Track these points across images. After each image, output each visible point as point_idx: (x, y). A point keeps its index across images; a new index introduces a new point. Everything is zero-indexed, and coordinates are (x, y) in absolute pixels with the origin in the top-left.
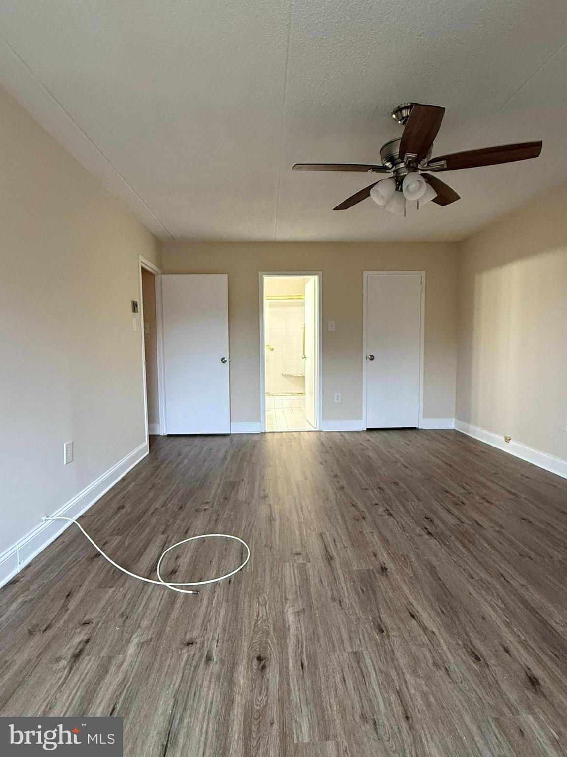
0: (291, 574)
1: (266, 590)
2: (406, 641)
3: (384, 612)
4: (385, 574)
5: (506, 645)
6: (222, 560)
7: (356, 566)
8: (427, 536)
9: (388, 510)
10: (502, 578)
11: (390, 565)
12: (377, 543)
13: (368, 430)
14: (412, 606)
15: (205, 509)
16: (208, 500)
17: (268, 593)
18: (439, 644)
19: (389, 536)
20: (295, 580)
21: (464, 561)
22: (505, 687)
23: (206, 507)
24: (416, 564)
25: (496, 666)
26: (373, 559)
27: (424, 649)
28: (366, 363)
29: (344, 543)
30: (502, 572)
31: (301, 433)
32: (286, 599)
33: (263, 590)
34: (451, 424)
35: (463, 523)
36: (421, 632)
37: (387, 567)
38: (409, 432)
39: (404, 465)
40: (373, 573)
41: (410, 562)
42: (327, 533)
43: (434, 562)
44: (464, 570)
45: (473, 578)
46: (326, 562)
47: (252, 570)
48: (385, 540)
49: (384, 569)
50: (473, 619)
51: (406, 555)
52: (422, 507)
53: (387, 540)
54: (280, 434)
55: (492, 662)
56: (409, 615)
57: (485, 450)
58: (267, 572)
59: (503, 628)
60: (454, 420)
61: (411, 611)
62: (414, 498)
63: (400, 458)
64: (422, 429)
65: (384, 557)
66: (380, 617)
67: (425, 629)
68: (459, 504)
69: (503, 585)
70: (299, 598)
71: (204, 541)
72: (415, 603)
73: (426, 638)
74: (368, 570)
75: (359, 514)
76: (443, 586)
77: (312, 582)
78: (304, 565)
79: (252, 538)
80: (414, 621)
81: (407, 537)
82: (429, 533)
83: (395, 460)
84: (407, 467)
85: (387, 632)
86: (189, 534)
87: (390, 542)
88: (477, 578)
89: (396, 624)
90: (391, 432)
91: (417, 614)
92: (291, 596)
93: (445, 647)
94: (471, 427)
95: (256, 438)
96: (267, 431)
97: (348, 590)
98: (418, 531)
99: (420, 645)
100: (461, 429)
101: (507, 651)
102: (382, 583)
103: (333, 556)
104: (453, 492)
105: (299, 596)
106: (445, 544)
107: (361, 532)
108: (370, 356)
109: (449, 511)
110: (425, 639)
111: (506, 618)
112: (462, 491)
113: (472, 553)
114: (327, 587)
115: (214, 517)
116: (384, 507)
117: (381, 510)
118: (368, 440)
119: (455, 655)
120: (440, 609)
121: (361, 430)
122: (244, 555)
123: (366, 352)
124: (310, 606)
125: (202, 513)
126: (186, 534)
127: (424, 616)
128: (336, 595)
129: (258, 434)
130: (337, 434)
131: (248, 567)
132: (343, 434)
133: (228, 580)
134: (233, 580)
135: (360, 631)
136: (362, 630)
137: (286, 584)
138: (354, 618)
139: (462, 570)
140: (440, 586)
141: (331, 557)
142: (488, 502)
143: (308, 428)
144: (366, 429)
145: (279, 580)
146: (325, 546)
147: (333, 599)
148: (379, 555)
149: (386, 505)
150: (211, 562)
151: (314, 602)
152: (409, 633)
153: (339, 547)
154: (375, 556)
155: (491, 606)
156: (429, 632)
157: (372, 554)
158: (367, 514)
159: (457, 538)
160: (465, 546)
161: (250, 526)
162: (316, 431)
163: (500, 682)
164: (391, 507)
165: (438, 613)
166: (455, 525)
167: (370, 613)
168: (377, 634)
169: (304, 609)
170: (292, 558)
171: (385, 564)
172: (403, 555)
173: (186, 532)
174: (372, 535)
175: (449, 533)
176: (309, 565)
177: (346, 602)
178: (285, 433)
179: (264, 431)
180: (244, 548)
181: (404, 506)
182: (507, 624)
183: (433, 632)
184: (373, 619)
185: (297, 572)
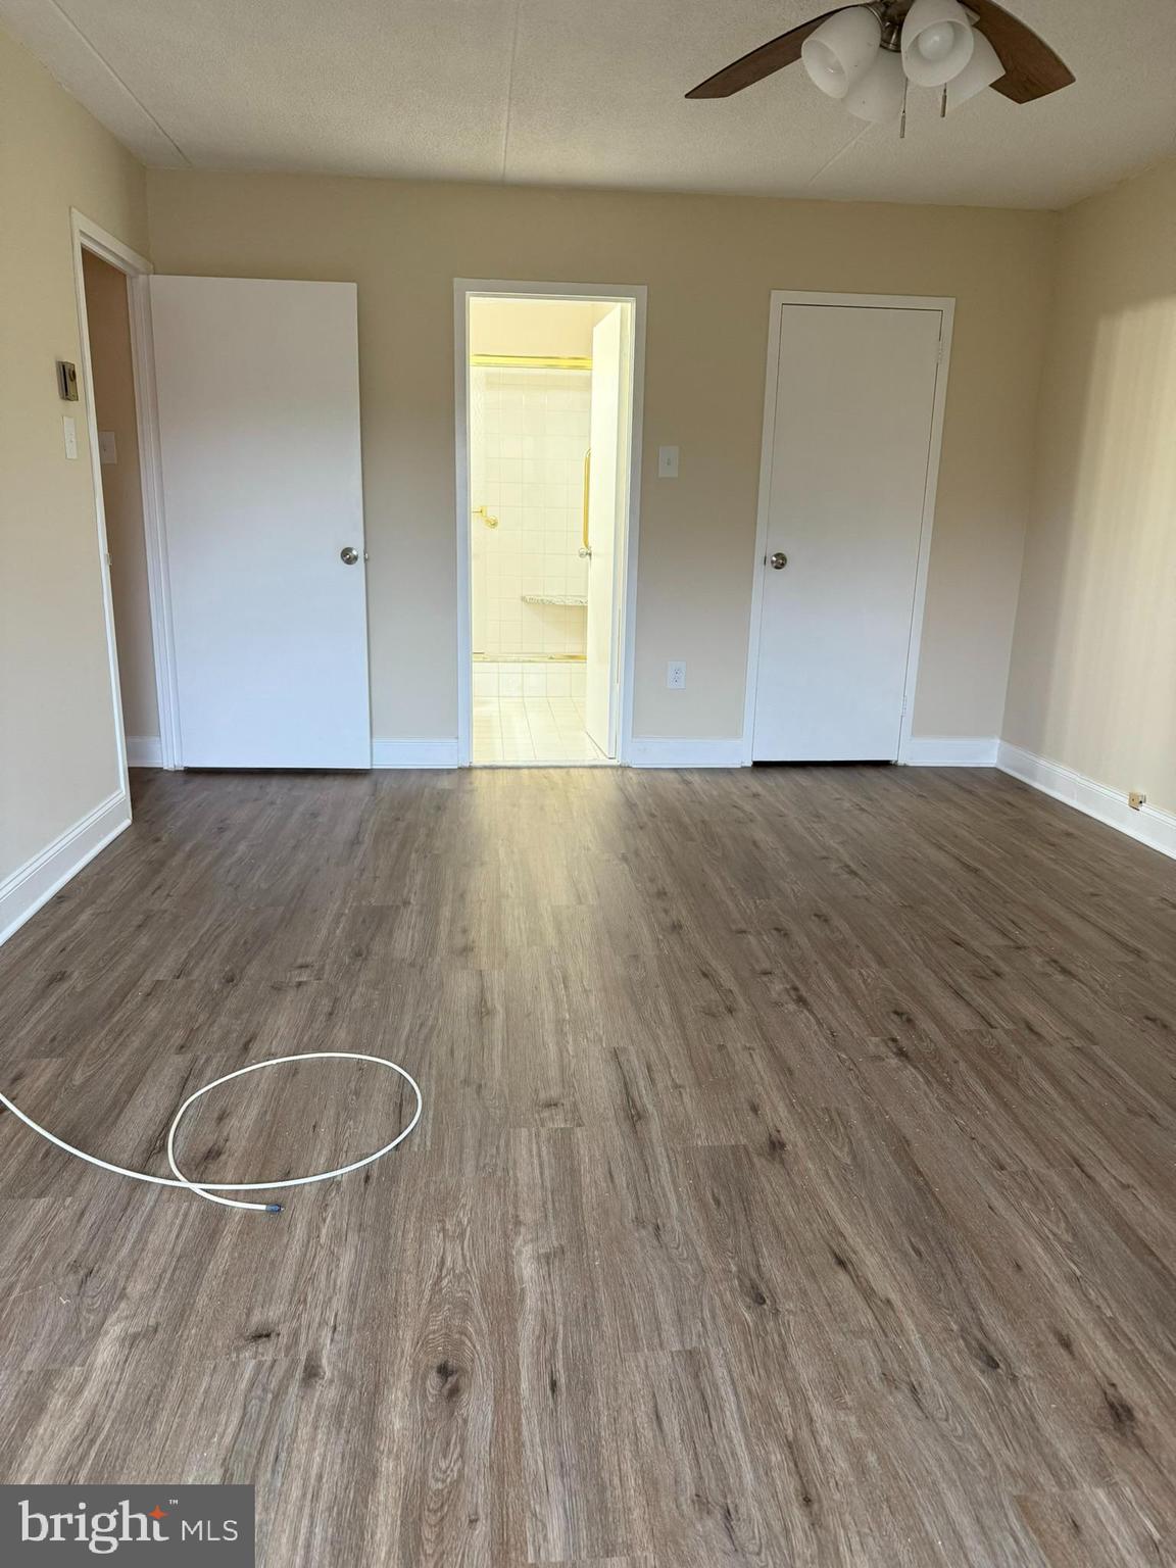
0: (532, 1156)
1: (463, 1201)
2: (819, 1325)
3: (770, 1255)
4: (778, 1159)
5: (1064, 1333)
6: (345, 1123)
7: (703, 1136)
8: (894, 1061)
9: (796, 989)
10: (1076, 1170)
11: (793, 1136)
12: (762, 1078)
13: (757, 764)
14: (840, 1238)
15: (300, 984)
16: (309, 959)
17: (468, 1207)
18: (901, 1331)
19: (795, 1060)
20: (542, 1174)
21: (987, 1127)
22: (1050, 1427)
23: (304, 978)
24: (862, 1133)
25: (1034, 1381)
26: (750, 1117)
27: (865, 1344)
28: (761, 575)
29: (675, 1076)
30: (1076, 1150)
31: (572, 770)
32: (518, 1223)
33: (456, 1199)
34: (987, 753)
35: (992, 1027)
36: (860, 1302)
37: (786, 1141)
38: (870, 773)
39: (848, 866)
40: (747, 1153)
41: (845, 1128)
42: (631, 1048)
43: (908, 1126)
44: (983, 1147)
45: (1002, 1168)
46: (626, 1127)
47: (429, 1148)
48: (782, 1068)
49: (776, 1146)
50: (990, 1268)
51: (837, 1109)
52: (889, 983)
53: (789, 1069)
54: (515, 771)
55: (1026, 1370)
56: (833, 1261)
57: (1071, 830)
58: (469, 1152)
59: (1064, 1290)
60: (998, 741)
61: (837, 1251)
62: (868, 957)
63: (841, 850)
64: (905, 766)
65: (779, 1115)
66: (758, 1266)
67: (868, 1293)
68: (986, 976)
69: (1076, 1187)
70: (551, 1219)
71: (296, 1072)
72: (848, 1230)
73: (870, 1317)
74: (735, 1148)
75: (719, 998)
76: (924, 1190)
77: (586, 1180)
78: (567, 1134)
79: (430, 1063)
80: (842, 1276)
81: (842, 1061)
82: (901, 1053)
83: (824, 854)
84: (853, 873)
85: (774, 1302)
86: (252, 1053)
87: (797, 1074)
88: (1015, 1168)
89: (798, 1283)
90: (818, 773)
91: (853, 1256)
92: (529, 1214)
93: (915, 1338)
94: (1043, 763)
95: (445, 783)
96: (476, 763)
97: (679, 1199)
98: (871, 1047)
99: (853, 1333)
100: (1014, 769)
101: (1066, 1344)
102: (769, 1180)
103: (645, 1110)
104: (975, 944)
105: (550, 1215)
106: (941, 1082)
107: (721, 1047)
108: (777, 555)
109: (958, 994)
110: (867, 1319)
111: (1072, 1265)
112: (1001, 941)
113: (1006, 1105)
114: (625, 1191)
115: (325, 1004)
116: (788, 983)
117: (777, 987)
118: (756, 795)
119: (937, 1354)
120: (912, 1244)
121: (739, 766)
122: (406, 1110)
123: (765, 546)
124: (579, 1238)
125: (290, 995)
126: (244, 1051)
127: (871, 1263)
128: (647, 1212)
129: (449, 771)
130: (672, 776)
131: (417, 1140)
132: (689, 777)
133: (363, 1176)
134: (375, 1174)
135: (705, 1301)
136: (711, 1298)
137: (516, 1185)
138: (690, 1268)
139: (977, 1149)
140: (919, 1189)
141: (638, 1114)
142: (1064, 971)
143: (591, 756)
144: (750, 764)
145: (499, 1173)
146: (626, 1084)
147: (639, 1222)
148: (767, 1109)
149: (792, 975)
150: (314, 1127)
151: (591, 1229)
152: (829, 1305)
153: (660, 1086)
154: (755, 1109)
155: (1043, 1240)
156: (878, 1301)
157: (746, 1106)
158: (741, 999)
159: (973, 1066)
160: (989, 1085)
161: (425, 1031)
162: (612, 767)
163: (1040, 1419)
164: (805, 981)
165: (906, 1254)
166: (970, 1033)
167: (732, 1258)
168: (748, 1307)
169: (562, 1248)
170: (536, 1116)
171: (779, 1131)
172: (827, 1110)
173: (246, 1047)
174: (751, 1055)
175: (953, 1053)
176: (579, 1133)
177: (673, 1230)
178: (526, 771)
179: (467, 765)
180: (407, 1091)
181: (838, 978)
182: (1073, 1280)
183: (888, 1302)
184: (741, 1270)
185: (549, 1153)
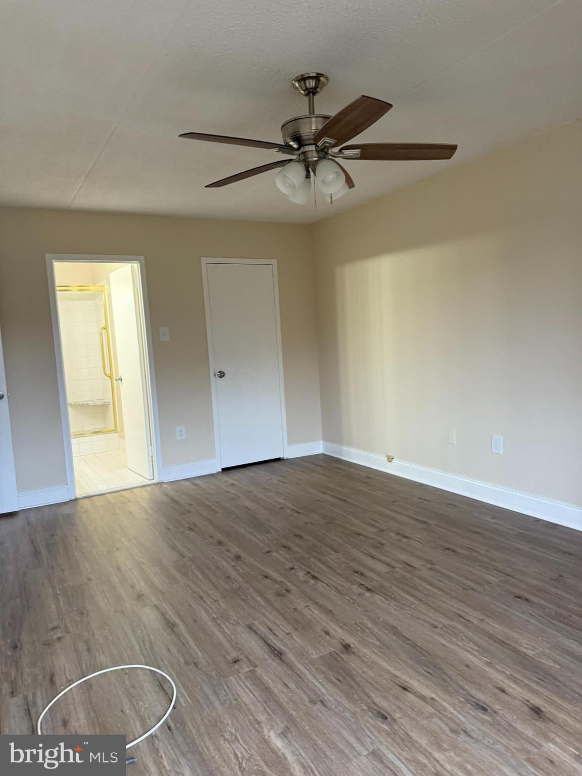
0: (244, 689)
1: (226, 722)
2: (414, 719)
3: (376, 696)
4: (350, 652)
5: (499, 686)
6: (137, 704)
7: (314, 653)
8: (367, 594)
9: (309, 573)
10: (461, 619)
11: (350, 640)
12: (321, 619)
13: (224, 470)
14: (398, 679)
15: (59, 639)
16: (55, 624)
17: (230, 724)
18: (445, 709)
19: (330, 606)
20: (254, 695)
21: (420, 611)
22: (519, 726)
23: (60, 635)
24: (376, 630)
25: (503, 710)
26: (328, 638)
27: (435, 720)
28: (215, 382)
29: (284, 629)
30: (459, 612)
31: (133, 490)
32: (259, 723)
33: (222, 722)
34: (317, 447)
35: (394, 568)
36: (422, 703)
37: (349, 643)
38: (275, 464)
39: (294, 510)
40: (338, 654)
41: (369, 630)
42: (255, 622)
43: (393, 622)
44: (424, 621)
45: (436, 627)
46: (278, 660)
47: (190, 702)
48: (328, 612)
49: (347, 647)
50: (459, 671)
51: (360, 623)
52: (344, 559)
53: (329, 610)
55: (497, 707)
56: (401, 689)
57: (369, 475)
58: (212, 697)
59: (487, 669)
60: (322, 442)
61: (402, 685)
62: (328, 550)
63: (286, 503)
64: (287, 459)
65: (339, 632)
66: (374, 703)
67: (423, 698)
68: (379, 546)
69: (466, 626)
70: (273, 715)
71: (91, 686)
72: (398, 674)
73: (430, 707)
74: (330, 653)
75: (279, 587)
76: (415, 646)
77: (276, 691)
78: (253, 672)
79: (162, 660)
80: (409, 695)
81: (348, 600)
82: (369, 590)
83: (280, 506)
84: (298, 512)
85: (391, 716)
87: (333, 611)
88: (440, 626)
89: (394, 704)
90: (253, 468)
91: (407, 684)
92: (261, 717)
93: (451, 710)
94: (345, 449)
95: (66, 510)
96: (78, 496)
97: (323, 685)
98: (355, 590)
99: (428, 717)
100: (333, 453)
101: (503, 691)
102: (354, 664)
103: (282, 650)
104: (365, 533)
105: (271, 713)
106: (391, 598)
107: (295, 609)
108: (220, 372)
109: (372, 557)
110: (430, 709)
111: (485, 659)
112: (374, 530)
113: (420, 600)
114: (297, 690)
116: (304, 571)
117: (301, 574)
118: (232, 485)
119: (464, 714)
120: (425, 671)
121: (216, 472)
122: (166, 687)
123: (214, 369)
124: (290, 719)
127: (415, 684)
128: (313, 696)
129: (65, 503)
130: (187, 483)
131: (182, 700)
132: (195, 482)
133: (166, 727)
134: (172, 725)
135: (364, 727)
136: (365, 724)
137: (246, 705)
138: (348, 715)
139: (422, 622)
140: (412, 646)
141: (279, 652)
142: (405, 537)
143: (134, 481)
144: (221, 470)
145: (234, 702)
146: (264, 640)
147: (312, 702)
148: (332, 632)
149: (303, 567)
150: (122, 711)
151: (294, 713)
152: (412, 709)
153: (280, 636)
154: (327, 633)
155: (468, 651)
156: (429, 700)
157: (323, 633)
158: (289, 584)
159: (398, 587)
160: (411, 595)
161: (148, 646)
162: (154, 484)
163: (514, 724)
164: (310, 567)
165: (426, 677)
166: (388, 573)
167: (362, 703)
168: (383, 723)
169: (287, 727)
170: (233, 669)
171: (343, 640)
172: (356, 624)
173: (52, 681)
174: (310, 609)
175: (387, 584)
176: (259, 670)
177: (329, 700)
179: (74, 498)
180: (159, 677)
181: (323, 563)
182: (489, 664)
183: (433, 699)
184: (369, 708)
185: (251, 685)
